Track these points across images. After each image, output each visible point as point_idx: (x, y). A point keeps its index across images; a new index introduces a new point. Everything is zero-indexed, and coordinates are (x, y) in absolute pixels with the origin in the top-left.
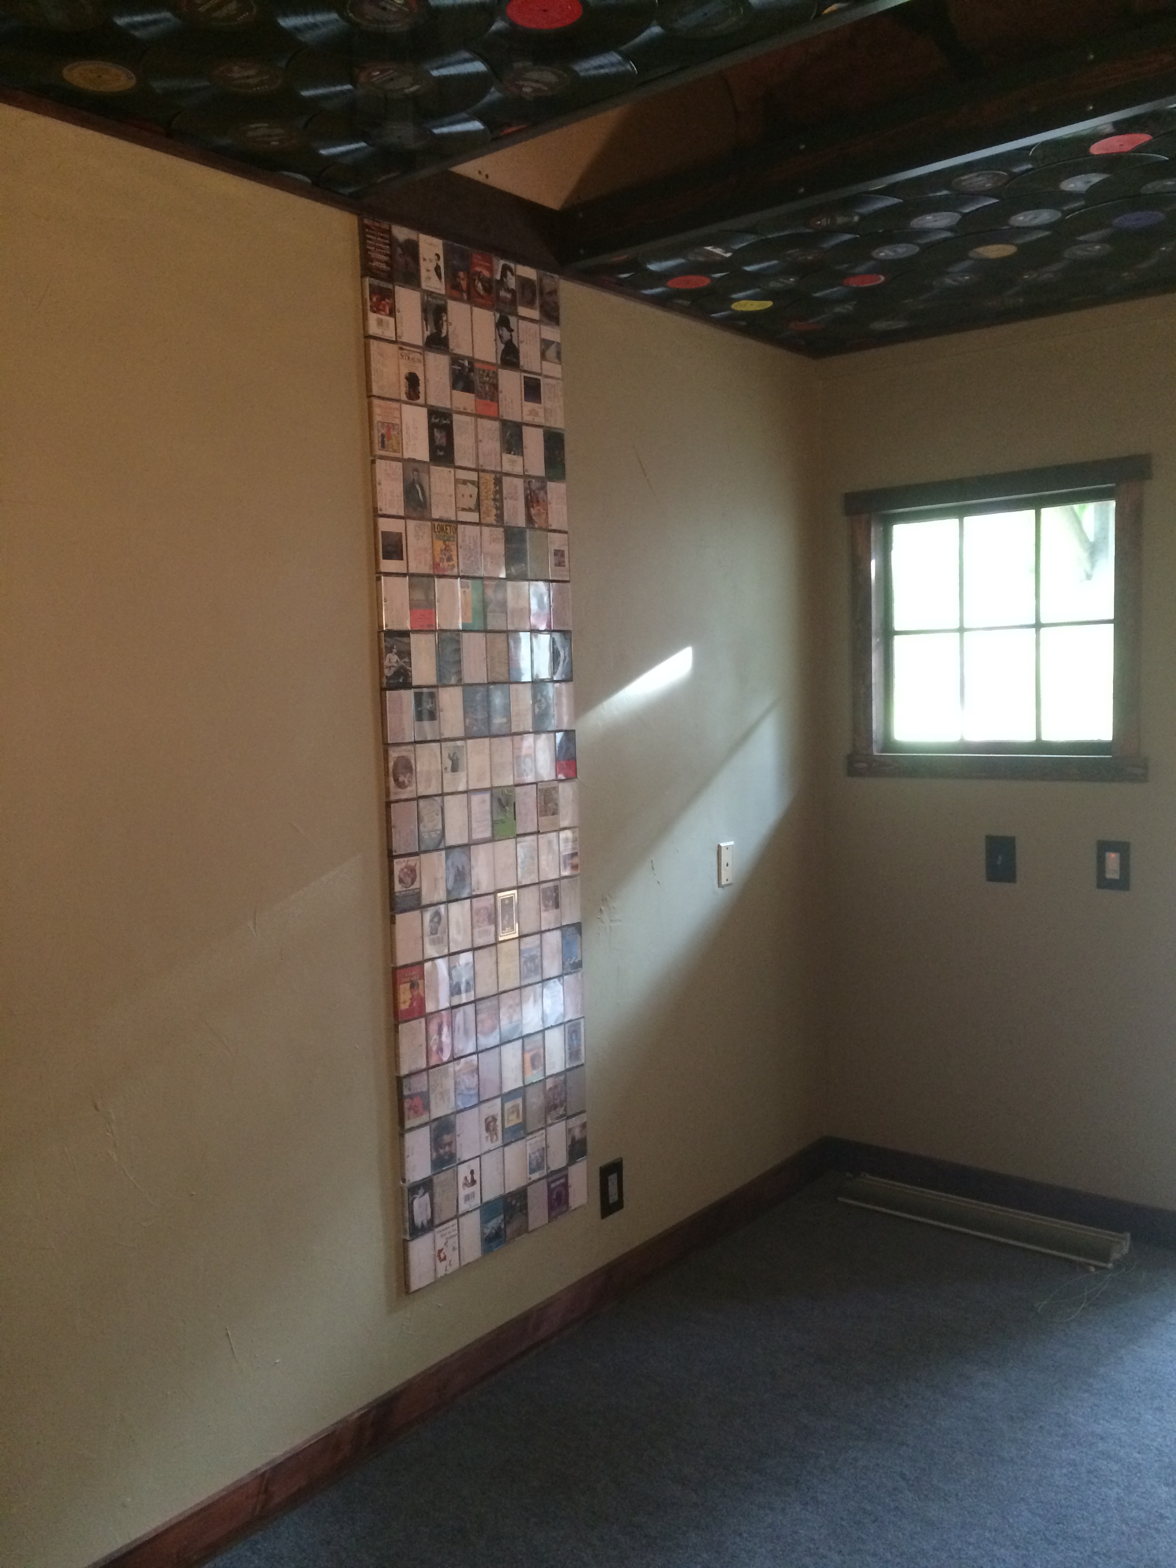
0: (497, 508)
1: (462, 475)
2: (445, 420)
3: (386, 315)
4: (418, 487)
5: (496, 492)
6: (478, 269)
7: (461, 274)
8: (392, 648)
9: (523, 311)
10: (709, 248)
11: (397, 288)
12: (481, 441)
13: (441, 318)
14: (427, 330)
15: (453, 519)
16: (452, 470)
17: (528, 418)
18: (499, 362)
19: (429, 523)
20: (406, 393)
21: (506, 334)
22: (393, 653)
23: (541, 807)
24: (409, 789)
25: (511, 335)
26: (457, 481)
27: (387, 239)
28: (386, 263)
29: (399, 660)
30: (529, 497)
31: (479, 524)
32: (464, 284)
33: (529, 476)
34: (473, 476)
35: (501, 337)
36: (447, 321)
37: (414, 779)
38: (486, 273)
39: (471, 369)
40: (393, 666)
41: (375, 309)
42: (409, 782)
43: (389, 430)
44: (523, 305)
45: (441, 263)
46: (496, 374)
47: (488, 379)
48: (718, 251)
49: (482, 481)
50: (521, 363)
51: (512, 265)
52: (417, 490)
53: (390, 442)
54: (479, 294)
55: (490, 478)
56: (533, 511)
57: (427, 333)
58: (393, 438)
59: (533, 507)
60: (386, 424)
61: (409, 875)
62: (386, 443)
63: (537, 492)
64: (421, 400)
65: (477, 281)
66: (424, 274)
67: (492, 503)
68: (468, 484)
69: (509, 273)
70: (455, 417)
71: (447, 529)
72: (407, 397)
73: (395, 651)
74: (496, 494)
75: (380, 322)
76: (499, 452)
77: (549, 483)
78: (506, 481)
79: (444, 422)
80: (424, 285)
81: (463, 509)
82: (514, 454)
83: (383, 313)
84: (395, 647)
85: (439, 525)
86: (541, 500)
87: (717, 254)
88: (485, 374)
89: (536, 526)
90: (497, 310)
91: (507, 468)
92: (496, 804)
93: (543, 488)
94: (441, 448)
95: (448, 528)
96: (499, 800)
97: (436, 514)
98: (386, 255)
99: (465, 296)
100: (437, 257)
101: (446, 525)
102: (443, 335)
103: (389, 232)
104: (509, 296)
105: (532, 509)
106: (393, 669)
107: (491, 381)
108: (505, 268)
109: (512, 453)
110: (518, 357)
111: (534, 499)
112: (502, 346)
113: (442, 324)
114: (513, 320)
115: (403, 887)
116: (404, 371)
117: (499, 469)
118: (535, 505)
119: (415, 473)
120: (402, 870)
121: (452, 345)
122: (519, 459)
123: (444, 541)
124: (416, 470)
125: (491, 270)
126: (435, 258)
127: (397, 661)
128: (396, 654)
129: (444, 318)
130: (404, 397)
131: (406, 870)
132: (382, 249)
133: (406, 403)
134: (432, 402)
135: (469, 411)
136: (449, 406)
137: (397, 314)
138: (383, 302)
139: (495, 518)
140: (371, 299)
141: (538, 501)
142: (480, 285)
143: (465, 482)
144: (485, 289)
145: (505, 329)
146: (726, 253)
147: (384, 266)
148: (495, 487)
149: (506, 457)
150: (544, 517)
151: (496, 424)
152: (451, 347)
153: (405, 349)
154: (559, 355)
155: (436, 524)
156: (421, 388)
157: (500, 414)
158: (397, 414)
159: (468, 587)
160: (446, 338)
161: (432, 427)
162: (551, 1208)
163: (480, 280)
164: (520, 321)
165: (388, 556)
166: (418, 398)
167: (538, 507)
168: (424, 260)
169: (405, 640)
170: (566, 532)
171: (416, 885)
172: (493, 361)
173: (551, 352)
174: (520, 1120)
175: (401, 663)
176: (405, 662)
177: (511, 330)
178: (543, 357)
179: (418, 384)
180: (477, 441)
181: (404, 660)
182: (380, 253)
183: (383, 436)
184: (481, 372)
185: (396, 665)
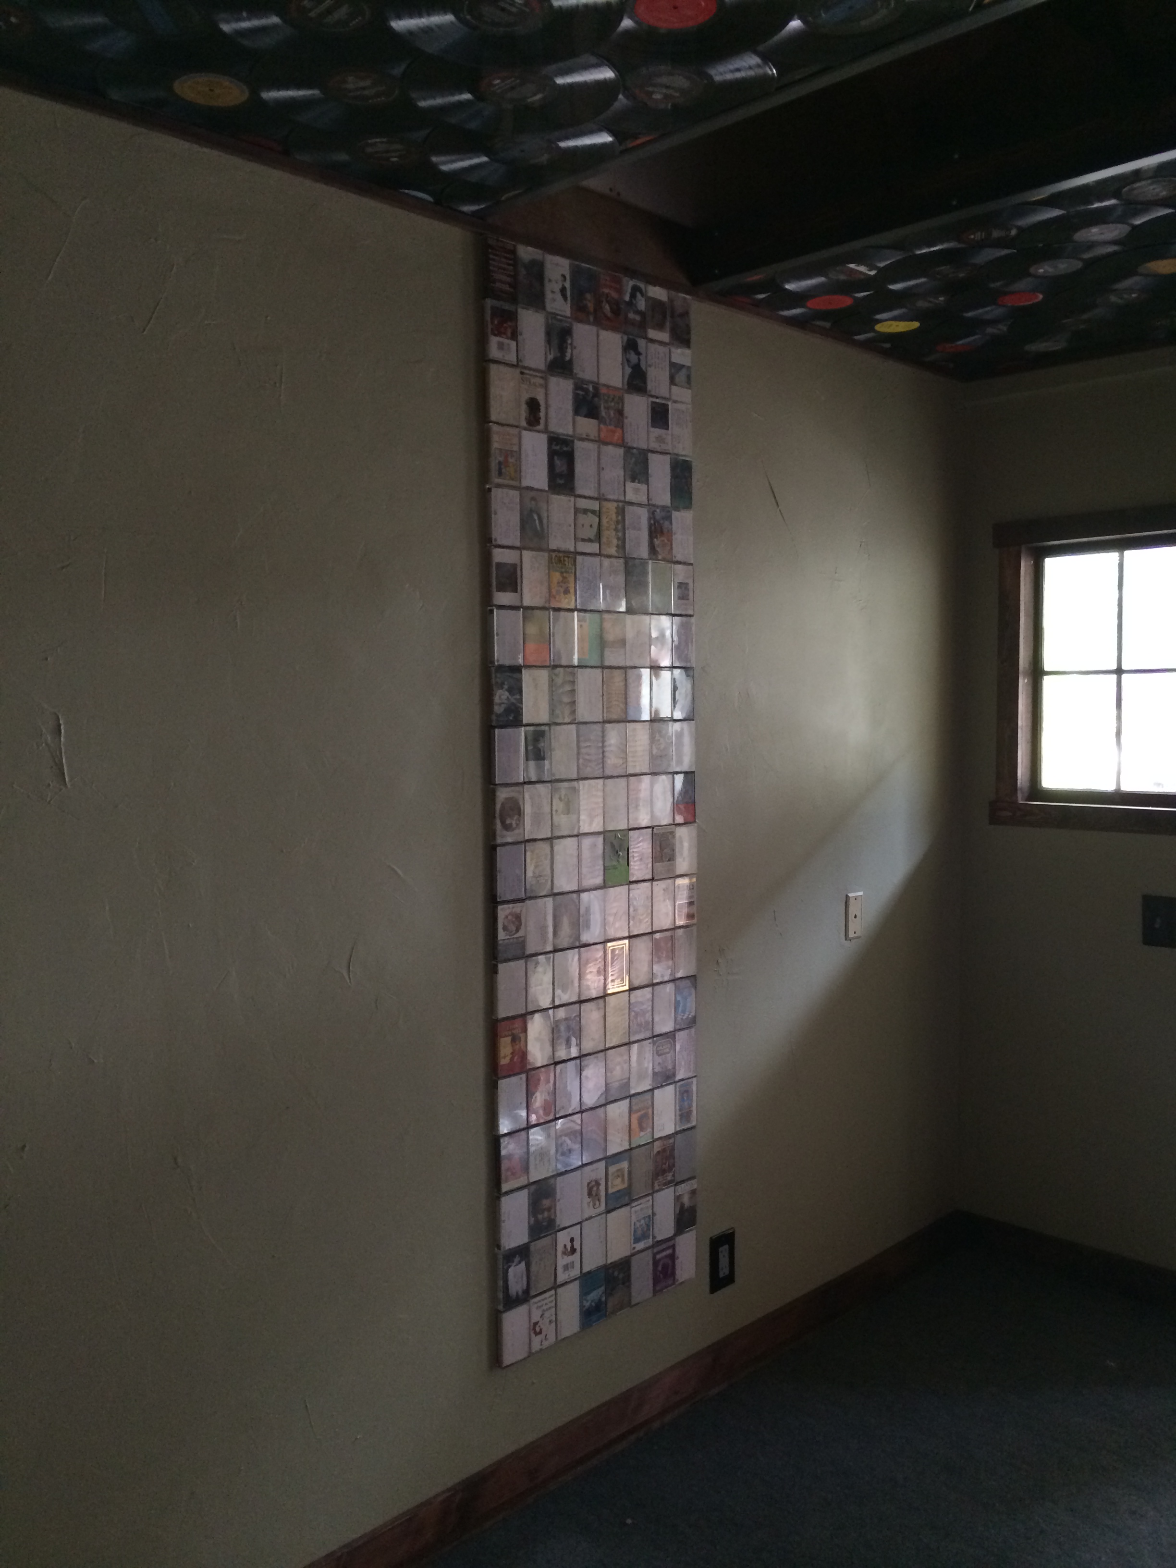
0: (618, 539)
1: (583, 504)
2: (567, 446)
3: (507, 338)
4: (536, 517)
5: (618, 522)
6: (606, 291)
7: (588, 296)
8: (503, 683)
9: (652, 334)
10: (852, 266)
11: (520, 310)
12: (603, 469)
13: (565, 341)
14: (550, 354)
15: (572, 549)
16: (572, 499)
17: (654, 445)
18: (626, 387)
19: (546, 554)
20: (526, 419)
21: (633, 357)
22: (504, 689)
23: (656, 853)
24: (517, 831)
25: (639, 360)
26: (577, 511)
27: (511, 260)
28: (510, 285)
29: (510, 697)
30: (653, 528)
31: (599, 554)
32: (591, 306)
33: (654, 505)
34: (595, 506)
35: (628, 361)
36: (571, 344)
37: (522, 822)
38: (614, 295)
39: (596, 394)
40: (503, 703)
41: (496, 332)
42: (517, 825)
43: (506, 457)
44: (653, 328)
45: (568, 285)
46: (622, 400)
47: (613, 404)
48: (862, 269)
49: (604, 510)
50: (649, 387)
51: (642, 285)
52: (535, 520)
53: (508, 469)
54: (606, 316)
55: (612, 507)
56: (657, 542)
57: (550, 357)
58: (512, 465)
59: (656, 537)
60: (504, 451)
61: (513, 923)
62: (503, 470)
63: (661, 522)
64: (541, 427)
65: (604, 304)
66: (549, 296)
67: (614, 533)
68: (590, 514)
69: (638, 295)
70: (578, 444)
71: (564, 560)
72: (527, 423)
73: (506, 687)
74: (618, 524)
76: (622, 479)
77: (674, 512)
78: (629, 509)
79: (565, 449)
80: (549, 306)
81: (583, 540)
82: (639, 483)
83: (505, 336)
84: (506, 683)
85: (556, 556)
86: (665, 531)
87: (861, 272)
88: (611, 399)
89: (660, 557)
90: (625, 333)
91: (630, 496)
92: (608, 848)
93: (669, 518)
94: (561, 476)
95: (566, 559)
96: (613, 846)
97: (554, 544)
98: (510, 276)
99: (591, 319)
100: (562, 278)
101: (564, 557)
102: (568, 358)
103: (514, 252)
104: (638, 318)
105: (655, 540)
106: (503, 706)
107: (617, 406)
108: (635, 290)
109: (637, 481)
110: (645, 382)
111: (659, 530)
112: (628, 370)
113: (567, 348)
114: (641, 343)
115: (506, 935)
116: (526, 396)
117: (622, 498)
118: (658, 535)
119: (533, 502)
120: (507, 917)
121: (576, 370)
122: (644, 487)
123: (562, 573)
124: (533, 499)
125: (620, 291)
126: (560, 278)
127: (508, 697)
128: (507, 690)
129: (569, 342)
130: (524, 423)
131: (510, 917)
132: (504, 269)
133: (525, 429)
134: (552, 427)
135: (592, 437)
136: (570, 432)
137: (520, 338)
138: (505, 325)
139: (616, 549)
140: (492, 323)
141: (662, 532)
142: (607, 307)
143: (585, 511)
144: (612, 310)
145: (632, 353)
146: (870, 270)
147: (506, 288)
148: (617, 517)
149: (630, 486)
150: (669, 548)
151: (621, 451)
152: (575, 371)
153: (526, 374)
154: (689, 377)
155: (554, 555)
156: (542, 414)
157: (626, 441)
158: (515, 440)
159: (585, 621)
160: (571, 361)
161: (552, 454)
162: (656, 1281)
163: (608, 302)
164: (649, 344)
165: (502, 588)
166: (538, 423)
167: (662, 538)
168: (550, 281)
169: (516, 675)
170: (691, 564)
171: (521, 933)
172: (620, 385)
173: (681, 377)
174: (626, 1185)
175: (512, 700)
176: (515, 699)
177: (638, 354)
178: (672, 381)
179: (539, 410)
180: (600, 469)
181: (515, 697)
182: (503, 274)
183: (500, 463)
184: (606, 398)
185: (506, 701)
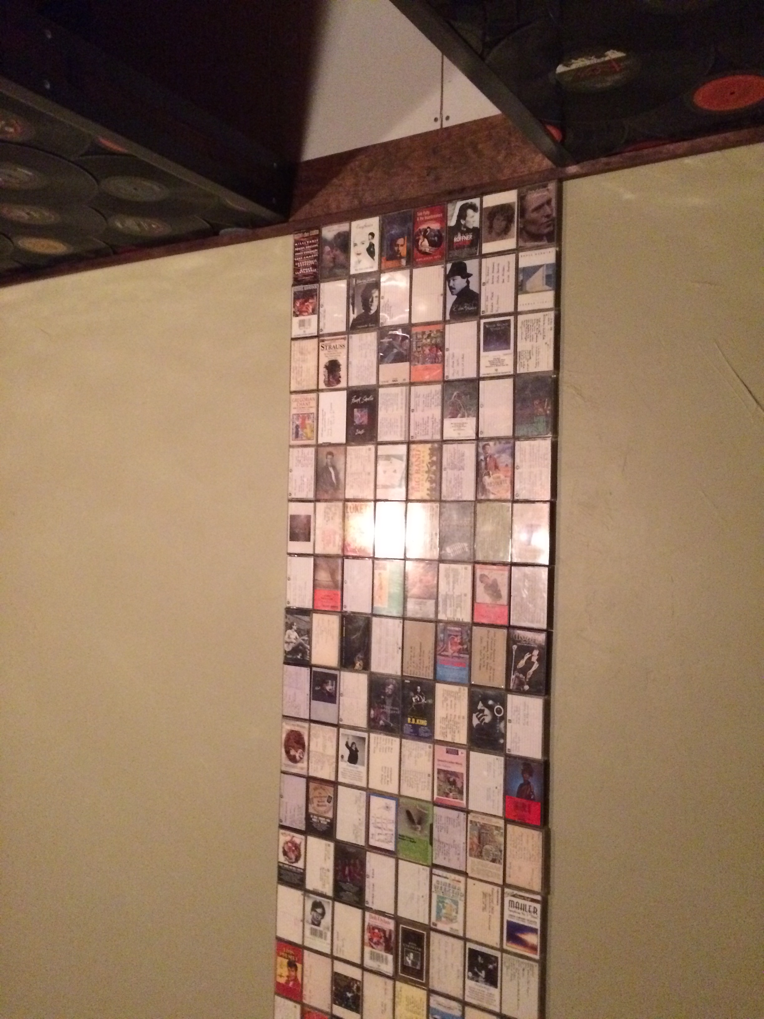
0: (431, 481)
1: (386, 450)
2: (368, 397)
3: (310, 314)
4: (331, 470)
5: (432, 464)
6: (424, 226)
8: (292, 624)
9: (490, 247)
11: (322, 285)
12: (414, 410)
13: (372, 296)
14: (354, 313)
16: (372, 447)
17: (488, 371)
18: (447, 317)
19: (341, 504)
21: (461, 282)
22: (293, 630)
23: (472, 844)
25: (468, 282)
26: (378, 457)
27: (316, 244)
28: (314, 266)
29: (298, 637)
30: (483, 464)
31: (405, 500)
33: (485, 439)
34: (402, 449)
37: (306, 757)
38: (435, 226)
39: (406, 337)
40: (292, 642)
41: (299, 313)
42: (301, 758)
44: (491, 240)
45: (376, 241)
47: (429, 340)
49: (413, 453)
51: (475, 201)
52: (330, 473)
53: (305, 430)
54: (424, 252)
55: (425, 448)
56: (487, 480)
57: (353, 317)
58: (308, 426)
60: (301, 415)
61: (293, 851)
63: (496, 456)
64: (343, 384)
65: (421, 241)
66: (353, 260)
67: (425, 476)
68: (394, 458)
69: (469, 212)
70: (382, 391)
72: (326, 385)
73: (295, 627)
74: (432, 466)
75: (302, 324)
76: (439, 418)
77: (517, 443)
78: (449, 449)
79: (366, 399)
82: (463, 416)
83: (306, 314)
84: (295, 624)
86: (501, 465)
88: (425, 337)
89: (492, 497)
91: (449, 433)
93: (509, 450)
94: (360, 427)
97: (349, 494)
99: (404, 262)
100: (371, 236)
102: (372, 312)
103: (319, 235)
104: (470, 237)
105: (487, 477)
106: (292, 645)
107: (433, 342)
108: (465, 208)
109: (459, 415)
111: (492, 465)
112: (451, 298)
113: (372, 301)
114: (471, 265)
115: (286, 860)
116: (324, 361)
117: (438, 437)
118: (491, 473)
119: (329, 457)
120: (287, 843)
122: (471, 422)
125: (442, 219)
126: (367, 238)
127: (296, 638)
128: (296, 631)
129: (376, 294)
130: (322, 386)
132: (309, 255)
133: (325, 391)
134: (354, 383)
135: (400, 381)
136: (374, 382)
137: (322, 310)
138: (306, 304)
139: (429, 492)
140: (294, 306)
141: (496, 467)
142: (426, 243)
144: (432, 244)
145: (460, 278)
147: (310, 270)
149: (450, 422)
150: (507, 485)
152: (381, 321)
153: (326, 340)
155: (350, 504)
156: (344, 372)
157: (445, 375)
158: (314, 403)
159: (384, 569)
160: (377, 313)
161: (350, 408)
164: (484, 260)
165: (294, 537)
167: (496, 475)
168: (355, 245)
169: (306, 618)
170: (546, 502)
172: (439, 318)
173: (536, 280)
175: (300, 640)
176: (303, 640)
177: (465, 276)
178: (520, 290)
179: (339, 370)
181: (303, 638)
182: (307, 260)
